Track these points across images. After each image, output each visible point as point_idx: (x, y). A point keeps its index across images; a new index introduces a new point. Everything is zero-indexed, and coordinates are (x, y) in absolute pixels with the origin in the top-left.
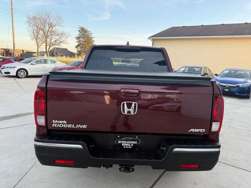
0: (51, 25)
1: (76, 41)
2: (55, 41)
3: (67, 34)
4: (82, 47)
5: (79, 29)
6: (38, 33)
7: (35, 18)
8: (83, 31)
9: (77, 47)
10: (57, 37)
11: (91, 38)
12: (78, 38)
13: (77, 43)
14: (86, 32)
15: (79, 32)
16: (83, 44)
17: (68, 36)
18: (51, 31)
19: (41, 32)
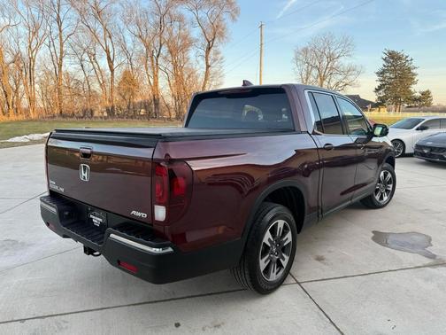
0: (331, 58)
1: (377, 78)
2: (337, 85)
3: (358, 69)
4: (388, 89)
5: (384, 56)
6: (308, 73)
7: (306, 51)
8: (393, 57)
9: (377, 90)
10: (340, 77)
11: (409, 69)
12: (381, 73)
13: (379, 83)
14: (400, 58)
15: (384, 63)
16: (390, 84)
17: (359, 73)
18: (332, 68)
19: (315, 72)
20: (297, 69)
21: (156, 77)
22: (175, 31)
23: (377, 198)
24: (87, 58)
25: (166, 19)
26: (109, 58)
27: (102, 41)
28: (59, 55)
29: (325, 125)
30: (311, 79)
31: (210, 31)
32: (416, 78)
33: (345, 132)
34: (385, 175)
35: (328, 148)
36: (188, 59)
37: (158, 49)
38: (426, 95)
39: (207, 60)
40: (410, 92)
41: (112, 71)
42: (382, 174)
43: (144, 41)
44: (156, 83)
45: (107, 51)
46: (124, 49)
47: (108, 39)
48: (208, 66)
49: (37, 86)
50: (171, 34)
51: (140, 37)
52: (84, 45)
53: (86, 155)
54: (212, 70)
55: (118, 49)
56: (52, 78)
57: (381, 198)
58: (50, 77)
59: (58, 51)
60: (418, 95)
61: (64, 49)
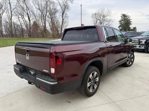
0: (104, 16)
1: (119, 23)
3: (113, 20)
4: (122, 27)
5: (121, 16)
6: (96, 22)
7: (95, 14)
8: (124, 16)
9: (119, 27)
10: (107, 23)
11: (129, 20)
12: (120, 21)
13: (120, 25)
14: (126, 16)
15: (121, 18)
16: (123, 25)
18: (104, 20)
19: (98, 21)
20: (93, 20)
21: (45, 23)
22: (52, 7)
23: (128, 63)
24: (21, 17)
25: (48, 3)
26: (28, 17)
27: (26, 11)
28: (10, 16)
29: (110, 39)
30: (97, 23)
31: (63, 7)
32: (131, 23)
33: (117, 41)
34: (131, 55)
35: (111, 47)
36: (56, 17)
37: (46, 13)
38: (135, 28)
39: (63, 17)
40: (130, 28)
41: (30, 21)
42: (130, 55)
43: (41, 11)
44: (45, 25)
45: (28, 14)
46: (34, 14)
47: (28, 10)
48: (63, 19)
49: (3, 27)
50: (50, 8)
51: (39, 9)
52: (20, 12)
53: (28, 51)
54: (64, 21)
55: (31, 13)
56: (8, 24)
57: (129, 63)
58: (7, 24)
59: (10, 14)
60: (132, 28)
61: (12, 14)
